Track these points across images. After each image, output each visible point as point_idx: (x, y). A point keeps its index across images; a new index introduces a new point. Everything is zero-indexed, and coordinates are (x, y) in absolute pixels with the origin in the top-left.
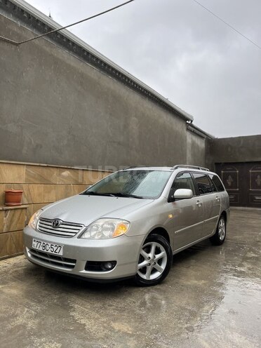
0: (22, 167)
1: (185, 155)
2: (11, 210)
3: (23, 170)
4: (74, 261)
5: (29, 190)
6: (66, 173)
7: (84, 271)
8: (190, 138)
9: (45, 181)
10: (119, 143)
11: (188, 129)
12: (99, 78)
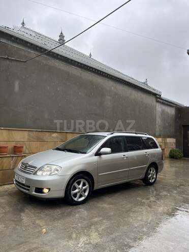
0: (25, 132)
1: (155, 120)
2: (16, 156)
3: (26, 133)
4: (29, 187)
5: (30, 145)
6: (55, 135)
7: (34, 193)
8: (159, 108)
9: (40, 140)
10: (96, 115)
11: (157, 101)
12: (81, 74)
